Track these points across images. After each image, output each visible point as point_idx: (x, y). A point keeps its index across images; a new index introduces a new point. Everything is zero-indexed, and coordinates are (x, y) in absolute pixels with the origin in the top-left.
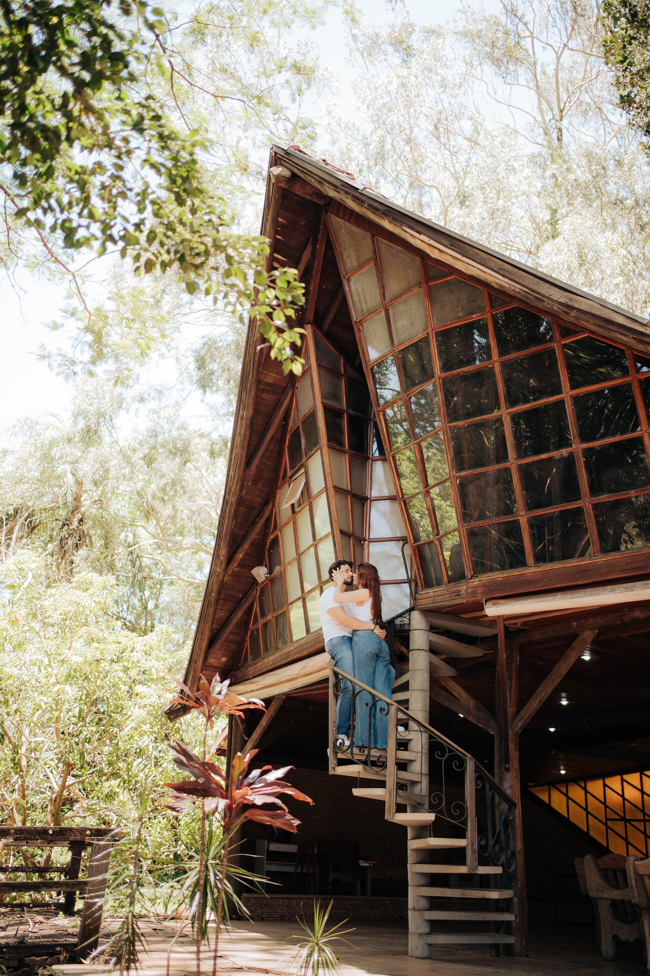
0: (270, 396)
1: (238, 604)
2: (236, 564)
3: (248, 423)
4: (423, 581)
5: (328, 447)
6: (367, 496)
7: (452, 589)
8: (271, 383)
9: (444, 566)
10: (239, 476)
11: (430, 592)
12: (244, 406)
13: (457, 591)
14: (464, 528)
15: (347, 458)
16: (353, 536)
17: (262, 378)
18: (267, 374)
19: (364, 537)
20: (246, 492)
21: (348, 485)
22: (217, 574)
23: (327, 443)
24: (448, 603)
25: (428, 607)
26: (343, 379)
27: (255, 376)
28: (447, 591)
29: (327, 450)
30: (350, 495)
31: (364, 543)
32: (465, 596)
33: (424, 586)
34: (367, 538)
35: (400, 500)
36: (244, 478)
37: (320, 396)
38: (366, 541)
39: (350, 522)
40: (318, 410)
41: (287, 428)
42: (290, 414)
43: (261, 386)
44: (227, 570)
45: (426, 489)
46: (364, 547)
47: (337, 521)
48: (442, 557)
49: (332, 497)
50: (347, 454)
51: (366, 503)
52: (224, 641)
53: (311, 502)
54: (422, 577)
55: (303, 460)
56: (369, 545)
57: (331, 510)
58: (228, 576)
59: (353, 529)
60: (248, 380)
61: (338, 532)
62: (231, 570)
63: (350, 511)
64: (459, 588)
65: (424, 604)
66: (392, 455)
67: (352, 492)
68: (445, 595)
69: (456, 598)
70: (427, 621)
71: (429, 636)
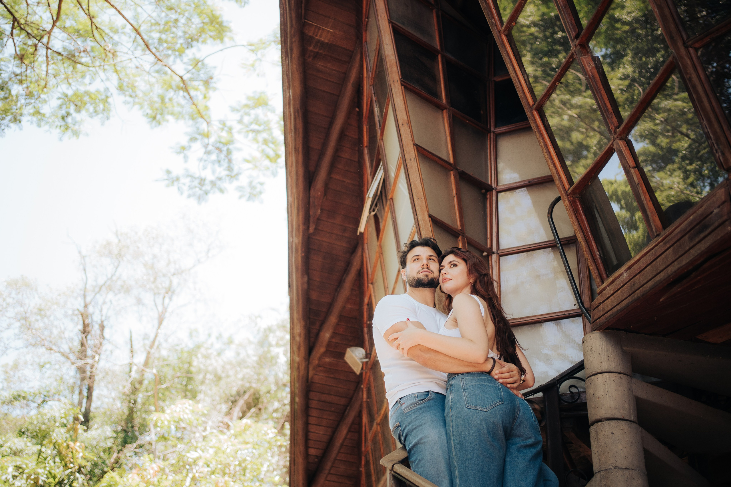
0: (329, 65)
1: (342, 415)
2: (322, 350)
3: (298, 106)
4: (601, 266)
5: (402, 85)
6: (490, 183)
7: (678, 230)
8: (327, 44)
9: (647, 194)
10: (298, 201)
11: (621, 275)
12: (289, 82)
13: (695, 223)
14: (691, 50)
15: (445, 116)
16: (463, 236)
17: (311, 34)
18: (319, 28)
19: (489, 246)
20: (316, 229)
21: (448, 155)
22: (296, 365)
23: (400, 78)
24: (671, 270)
25: (621, 310)
26: (434, 11)
27: (294, 22)
28: (665, 243)
29: (400, 88)
30: (452, 170)
31: (488, 256)
32: (725, 217)
33: (604, 273)
34: (494, 249)
35: (531, 111)
36: (309, 203)
37: (385, 13)
38: (494, 253)
39: (456, 214)
40: (382, 31)
41: (362, 115)
42: (363, 90)
43: (311, 48)
44: (311, 359)
45: (578, 41)
46: (490, 264)
47: (423, 198)
48: (638, 173)
49: (412, 159)
50: (445, 111)
51: (488, 193)
52: (329, 473)
53: (392, 199)
54: (598, 257)
55: (378, 139)
56: (499, 259)
57: (411, 181)
58: (314, 369)
59: (462, 225)
60: (287, 34)
61: (427, 217)
62: (316, 358)
63: (455, 195)
64: (702, 209)
65: (608, 309)
66: (505, 30)
67: (458, 168)
68: (663, 256)
69: (697, 240)
70: (624, 352)
71: (635, 387)
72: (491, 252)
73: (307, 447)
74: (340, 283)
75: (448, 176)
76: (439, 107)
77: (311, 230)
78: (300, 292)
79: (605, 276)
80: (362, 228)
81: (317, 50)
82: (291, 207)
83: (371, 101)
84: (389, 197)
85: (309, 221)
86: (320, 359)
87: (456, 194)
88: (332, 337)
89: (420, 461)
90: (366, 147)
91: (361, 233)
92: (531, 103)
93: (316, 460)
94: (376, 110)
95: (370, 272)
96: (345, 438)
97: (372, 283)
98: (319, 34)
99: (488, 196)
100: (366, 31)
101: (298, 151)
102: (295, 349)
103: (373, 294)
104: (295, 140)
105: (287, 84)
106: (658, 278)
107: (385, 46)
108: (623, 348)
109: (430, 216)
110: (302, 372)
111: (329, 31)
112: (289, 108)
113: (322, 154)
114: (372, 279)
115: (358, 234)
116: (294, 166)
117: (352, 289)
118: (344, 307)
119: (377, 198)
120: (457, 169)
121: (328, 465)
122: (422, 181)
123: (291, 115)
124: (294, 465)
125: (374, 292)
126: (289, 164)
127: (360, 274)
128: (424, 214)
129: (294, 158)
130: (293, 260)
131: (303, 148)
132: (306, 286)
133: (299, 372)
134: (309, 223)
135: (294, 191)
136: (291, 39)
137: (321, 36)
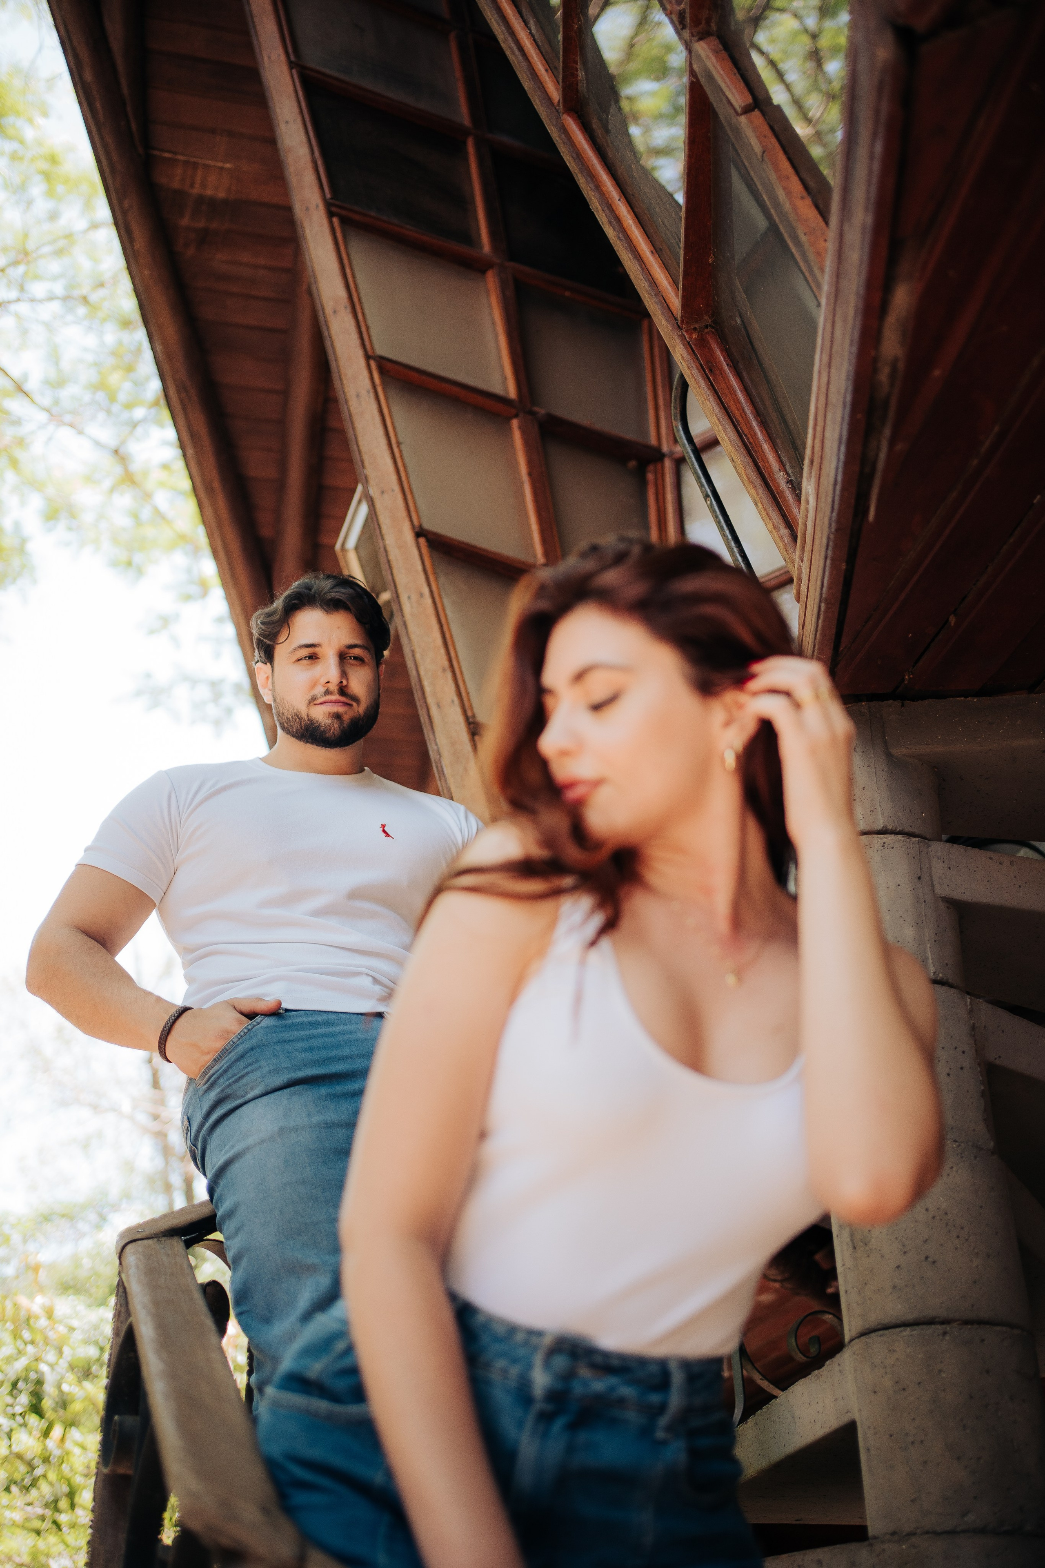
0: (244, 257)
5: (330, 214)
6: (653, 441)
8: (225, 202)
9: (794, 178)
15: (490, 286)
18: (195, 166)
21: (500, 378)
23: (324, 199)
26: (452, 36)
27: (115, 158)
29: (325, 222)
30: (516, 416)
35: (561, 123)
39: (528, 524)
40: (274, 93)
43: (184, 222)
47: (396, 488)
49: (364, 393)
50: (489, 274)
51: (651, 468)
54: (783, 485)
57: (363, 449)
59: (549, 552)
61: (408, 536)
63: (525, 478)
67: (536, 409)
70: (894, 763)
71: (938, 869)
75: (504, 433)
76: (470, 265)
81: (201, 224)
87: (530, 474)
92: (554, 94)
98: (198, 180)
99: (650, 476)
107: (283, 127)
108: (894, 751)
109: (420, 533)
111: (222, 168)
120: (532, 413)
122: (395, 446)
128: (400, 531)
137: (204, 186)
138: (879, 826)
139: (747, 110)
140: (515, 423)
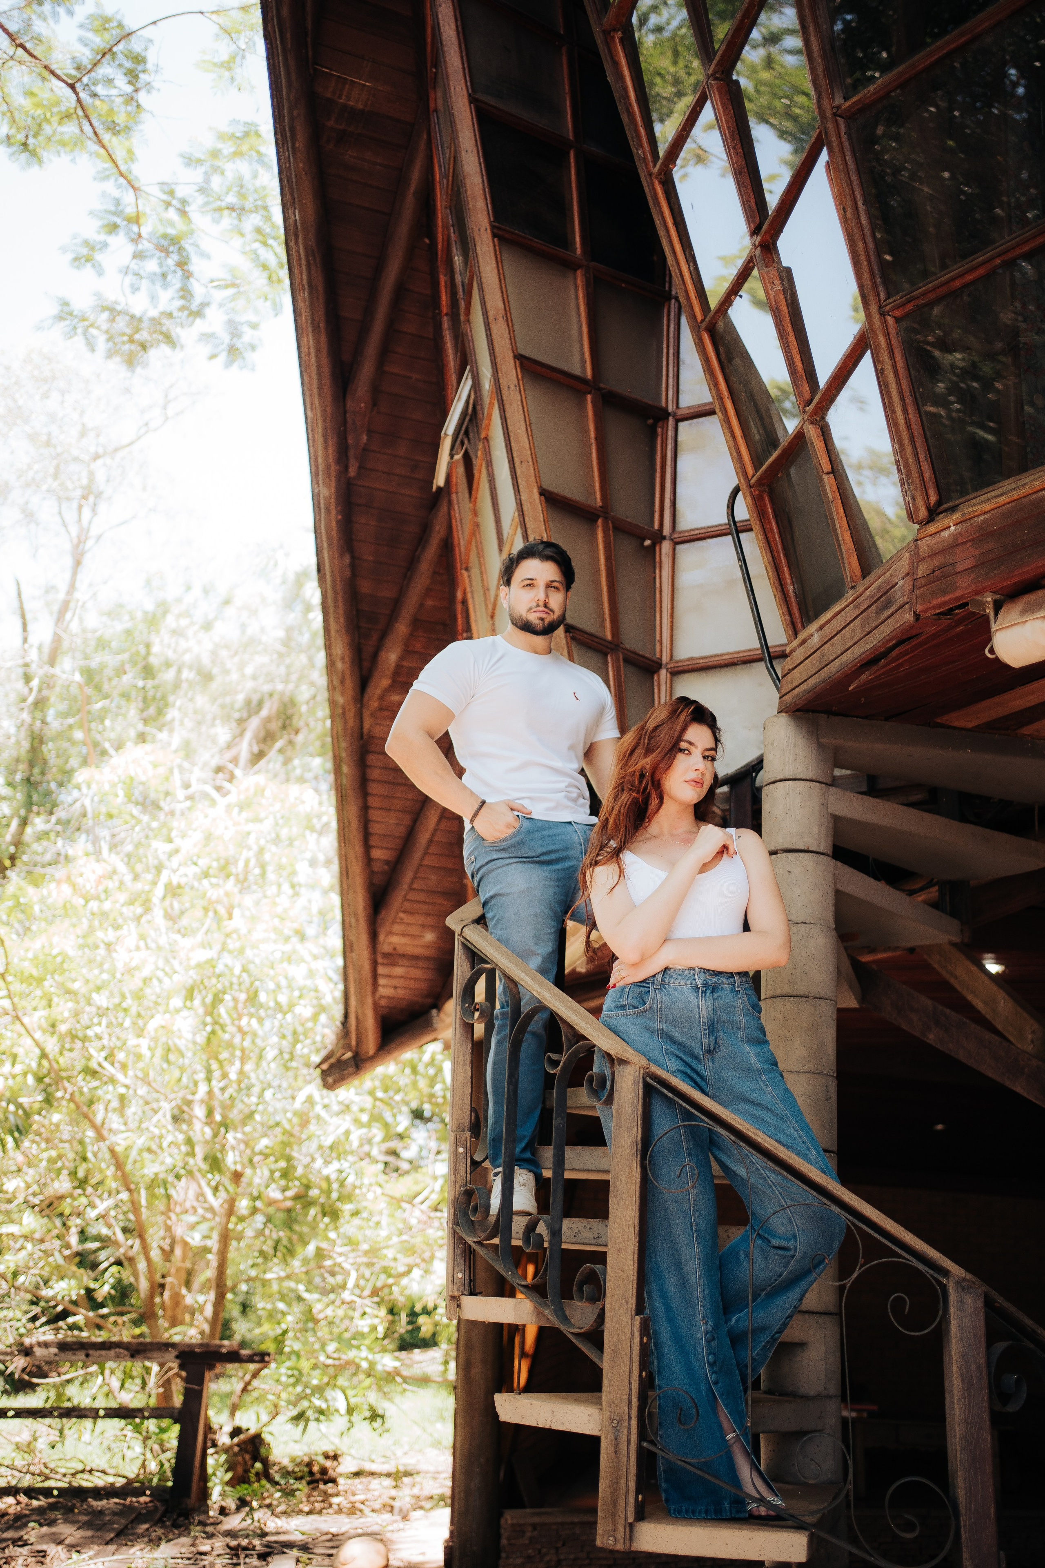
0: (369, 155)
2: (385, 683)
3: (312, 242)
4: (795, 609)
5: (494, 235)
6: (664, 405)
7: (867, 593)
8: (363, 112)
9: (844, 519)
10: (324, 417)
11: (811, 635)
12: (292, 193)
13: (882, 592)
14: (889, 318)
15: (579, 282)
16: (606, 519)
17: (328, 95)
18: (345, 81)
19: (656, 526)
20: (360, 467)
21: (583, 362)
22: (340, 711)
23: (490, 223)
24: (858, 651)
25: (808, 691)
26: (564, 50)
27: (294, 77)
28: (855, 607)
29: (491, 244)
30: (589, 393)
31: (653, 545)
32: (906, 599)
33: (799, 621)
34: (667, 531)
35: (699, 331)
36: (345, 422)
37: (463, 81)
38: (664, 538)
39: (593, 476)
40: (458, 123)
41: (437, 253)
42: (435, 205)
43: (331, 123)
44: (365, 700)
45: (759, 238)
46: (657, 560)
47: (530, 460)
48: (833, 482)
49: (512, 387)
50: (579, 272)
51: (660, 424)
52: (411, 889)
53: (486, 439)
54: (791, 593)
55: (462, 318)
56: (674, 550)
57: (510, 428)
58: (372, 715)
59: (604, 497)
60: (281, 98)
61: (536, 496)
62: (375, 698)
63: (593, 441)
64: (889, 573)
65: (797, 683)
66: (659, 173)
67: (602, 385)
68: (851, 625)
69: (882, 618)
70: (821, 746)
71: (831, 800)
72: (658, 538)
73: (367, 846)
74: (412, 563)
75: (582, 405)
76: (568, 266)
77: (352, 471)
78: (338, 583)
79: (800, 626)
80: (440, 480)
81: (343, 127)
82: (313, 430)
83: (449, 236)
84: (483, 436)
85: (347, 455)
86: (382, 698)
87: (596, 439)
88: (402, 658)
89: (499, 921)
90: (447, 315)
91: (439, 488)
92: (699, 317)
93: (386, 867)
94: (458, 260)
95: (463, 549)
96: (435, 831)
97: (467, 569)
98: (345, 93)
99: (659, 430)
100: (434, 88)
101: (319, 327)
102: (336, 682)
103: (468, 590)
104: (312, 307)
105: (288, 198)
106: (845, 658)
107: (463, 153)
108: (823, 740)
109: (543, 493)
110: (351, 722)
111: (364, 85)
112: (297, 243)
113: (364, 330)
114: (467, 562)
115: (434, 489)
116: (313, 356)
117: (435, 573)
118: (421, 605)
119: (468, 418)
120: (599, 389)
121: (407, 877)
122: (529, 427)
123: (300, 258)
124: (348, 877)
125: (471, 586)
126: (304, 350)
127: (448, 546)
128: (531, 491)
129: (311, 341)
130: (323, 526)
131: (328, 322)
132: (348, 572)
133: (346, 722)
134: (347, 459)
135: (316, 401)
136: (290, 112)
137: (348, 98)
138: (809, 777)
139: (828, 473)
140: (589, 397)
